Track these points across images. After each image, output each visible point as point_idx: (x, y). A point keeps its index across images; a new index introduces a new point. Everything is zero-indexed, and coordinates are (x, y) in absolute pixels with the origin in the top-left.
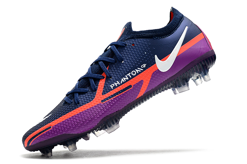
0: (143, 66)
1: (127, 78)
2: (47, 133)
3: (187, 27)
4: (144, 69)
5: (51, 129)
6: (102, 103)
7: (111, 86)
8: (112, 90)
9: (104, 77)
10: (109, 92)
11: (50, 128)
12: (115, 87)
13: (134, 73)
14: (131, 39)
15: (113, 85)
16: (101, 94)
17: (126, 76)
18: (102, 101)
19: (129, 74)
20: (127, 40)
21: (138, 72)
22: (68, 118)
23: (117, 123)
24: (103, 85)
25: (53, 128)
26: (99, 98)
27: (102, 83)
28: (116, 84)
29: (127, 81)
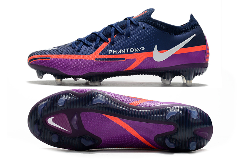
0: (142, 48)
1: (125, 52)
2: (45, 61)
3: (195, 35)
4: (142, 51)
5: (49, 60)
6: (95, 61)
7: (109, 51)
8: (108, 54)
9: (109, 42)
10: (105, 54)
11: (49, 58)
12: (111, 54)
13: (132, 50)
14: (145, 22)
15: (111, 51)
16: (99, 53)
17: (125, 49)
18: (96, 59)
19: (127, 49)
20: (141, 21)
21: (135, 51)
22: (65, 58)
23: (101, 81)
24: (104, 47)
25: (51, 60)
26: (95, 55)
27: (104, 45)
28: (114, 52)
29: (123, 53)
